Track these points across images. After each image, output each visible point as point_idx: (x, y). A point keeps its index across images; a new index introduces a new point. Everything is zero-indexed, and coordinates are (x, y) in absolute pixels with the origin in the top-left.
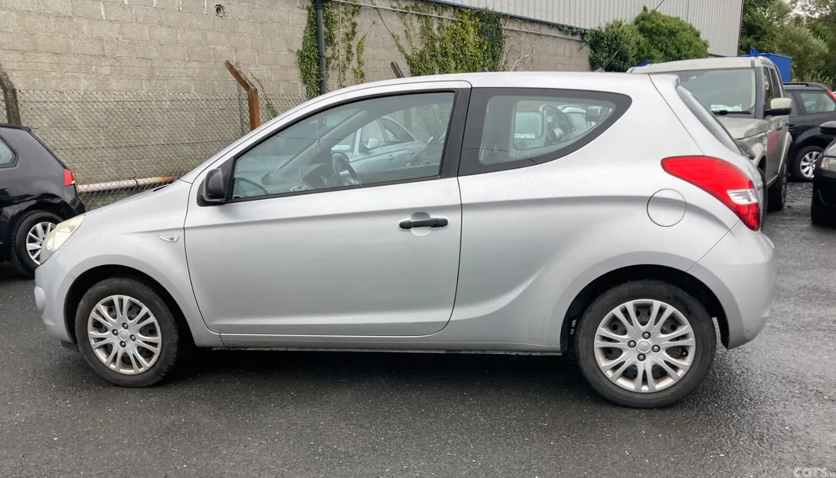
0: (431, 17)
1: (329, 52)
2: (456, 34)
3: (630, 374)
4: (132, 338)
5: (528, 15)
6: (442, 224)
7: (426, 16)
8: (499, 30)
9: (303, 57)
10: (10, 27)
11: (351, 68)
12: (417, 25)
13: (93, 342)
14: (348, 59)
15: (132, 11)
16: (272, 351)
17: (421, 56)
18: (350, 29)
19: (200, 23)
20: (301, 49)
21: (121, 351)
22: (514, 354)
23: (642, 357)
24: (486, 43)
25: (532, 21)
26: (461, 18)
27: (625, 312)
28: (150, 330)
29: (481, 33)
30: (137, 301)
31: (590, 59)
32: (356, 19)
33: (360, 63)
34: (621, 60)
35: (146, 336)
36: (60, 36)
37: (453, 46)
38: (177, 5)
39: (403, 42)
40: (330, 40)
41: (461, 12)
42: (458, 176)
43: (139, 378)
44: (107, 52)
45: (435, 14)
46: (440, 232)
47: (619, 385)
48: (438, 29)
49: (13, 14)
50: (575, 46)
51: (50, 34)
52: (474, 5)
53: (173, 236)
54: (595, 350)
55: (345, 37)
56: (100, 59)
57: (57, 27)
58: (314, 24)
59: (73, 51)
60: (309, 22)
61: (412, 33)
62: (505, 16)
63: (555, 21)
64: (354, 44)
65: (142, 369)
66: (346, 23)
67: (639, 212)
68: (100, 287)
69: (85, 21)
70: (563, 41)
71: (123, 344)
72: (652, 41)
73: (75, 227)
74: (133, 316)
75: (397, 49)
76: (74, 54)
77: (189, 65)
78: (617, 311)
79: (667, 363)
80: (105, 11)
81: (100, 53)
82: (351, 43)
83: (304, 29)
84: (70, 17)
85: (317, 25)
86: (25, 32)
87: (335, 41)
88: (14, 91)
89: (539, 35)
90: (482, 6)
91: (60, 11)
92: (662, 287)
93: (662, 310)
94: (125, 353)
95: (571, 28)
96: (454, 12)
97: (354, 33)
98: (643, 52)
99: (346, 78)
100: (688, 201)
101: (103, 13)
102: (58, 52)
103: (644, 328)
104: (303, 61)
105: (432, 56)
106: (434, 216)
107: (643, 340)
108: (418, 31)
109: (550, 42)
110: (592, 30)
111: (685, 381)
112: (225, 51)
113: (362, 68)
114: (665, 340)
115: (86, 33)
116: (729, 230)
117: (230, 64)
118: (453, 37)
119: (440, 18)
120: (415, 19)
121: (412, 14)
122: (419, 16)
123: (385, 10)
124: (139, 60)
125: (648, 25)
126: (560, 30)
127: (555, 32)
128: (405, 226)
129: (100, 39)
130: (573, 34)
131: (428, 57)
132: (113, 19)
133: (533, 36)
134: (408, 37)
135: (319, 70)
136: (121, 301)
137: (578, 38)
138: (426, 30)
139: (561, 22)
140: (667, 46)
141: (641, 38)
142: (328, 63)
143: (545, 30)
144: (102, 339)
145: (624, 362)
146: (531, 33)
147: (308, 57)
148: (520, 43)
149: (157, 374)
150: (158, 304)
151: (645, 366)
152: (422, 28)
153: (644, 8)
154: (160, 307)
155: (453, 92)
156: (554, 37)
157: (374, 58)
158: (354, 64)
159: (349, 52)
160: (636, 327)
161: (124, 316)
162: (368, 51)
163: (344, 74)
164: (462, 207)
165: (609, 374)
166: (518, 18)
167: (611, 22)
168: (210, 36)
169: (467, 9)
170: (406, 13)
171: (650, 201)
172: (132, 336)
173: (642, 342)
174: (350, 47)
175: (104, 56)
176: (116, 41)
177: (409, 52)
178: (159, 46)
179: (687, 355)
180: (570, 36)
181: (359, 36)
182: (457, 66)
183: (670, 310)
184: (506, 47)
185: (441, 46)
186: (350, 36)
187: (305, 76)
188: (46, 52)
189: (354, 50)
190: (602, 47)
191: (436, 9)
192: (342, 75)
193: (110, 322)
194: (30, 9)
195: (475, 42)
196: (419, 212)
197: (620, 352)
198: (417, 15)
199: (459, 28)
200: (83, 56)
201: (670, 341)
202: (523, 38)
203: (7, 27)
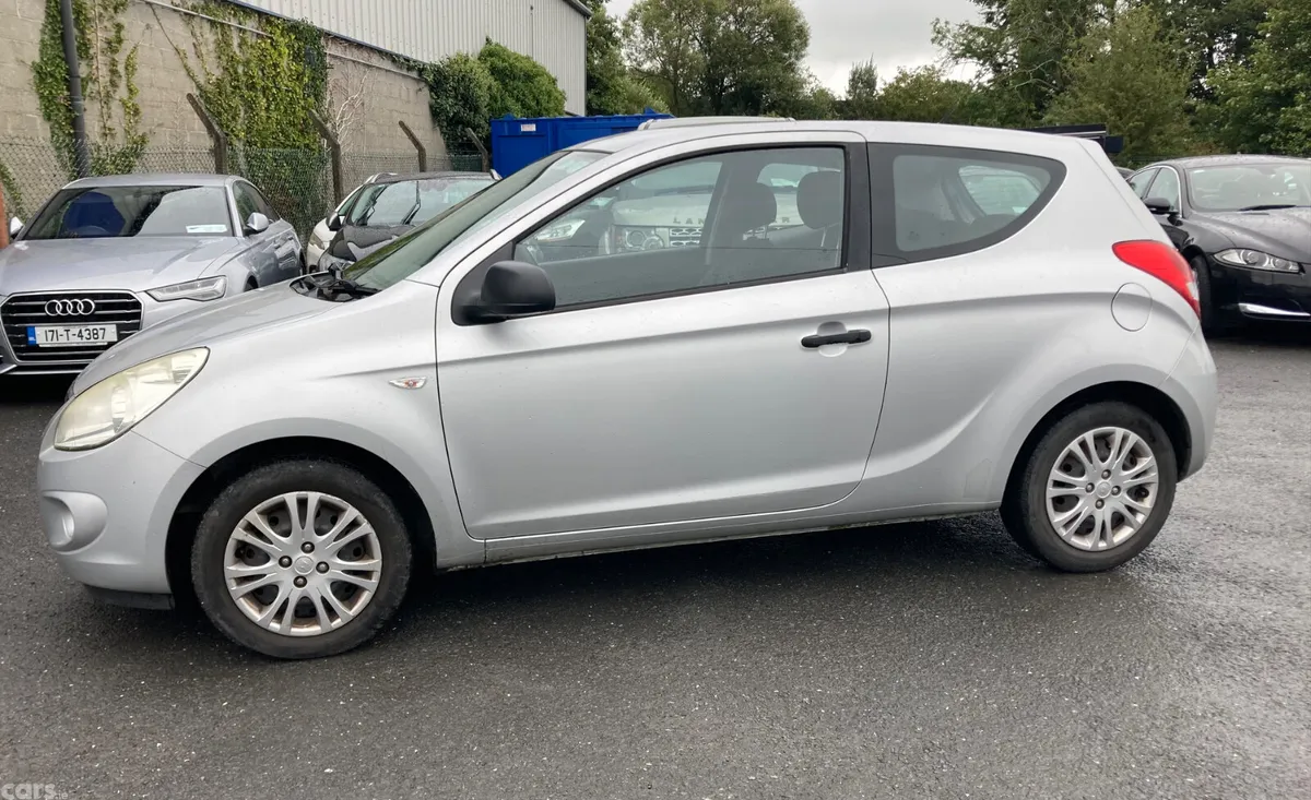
0: (229, 26)
1: (83, 70)
2: (265, 56)
3: (1086, 528)
4: (323, 567)
6: (863, 337)
7: (222, 24)
8: (322, 55)
9: (41, 75)
11: (117, 97)
12: (209, 37)
13: (233, 587)
14: (113, 84)
17: (219, 84)
18: (112, 35)
20: (38, 60)
21: (295, 595)
22: (922, 519)
23: (1101, 503)
24: (307, 72)
25: (360, 46)
26: (271, 33)
27: (1083, 444)
28: (357, 550)
29: (296, 57)
30: (335, 499)
31: (431, 107)
32: (121, 18)
33: (131, 91)
34: (470, 111)
35: (350, 560)
37: (260, 73)
39: (192, 62)
40: (84, 47)
41: (269, 22)
42: (871, 269)
43: (330, 640)
45: (234, 23)
46: (861, 350)
47: (1072, 544)
48: (240, 46)
50: (413, 86)
52: (286, 14)
54: (1047, 501)
55: (105, 46)
58: (57, 19)
60: (48, 15)
61: (204, 51)
62: (328, 34)
63: (388, 48)
64: (121, 58)
65: (339, 620)
66: (106, 23)
67: (1101, 312)
68: (259, 481)
70: (397, 77)
71: (300, 581)
72: (505, 85)
73: (189, 371)
74: (325, 527)
75: (184, 72)
78: (1074, 445)
79: (1127, 506)
82: (116, 57)
83: (41, 27)
85: (62, 22)
87: (91, 52)
89: (369, 66)
90: (297, 17)
92: (1124, 410)
93: (1124, 440)
94: (305, 598)
95: (407, 60)
96: (260, 22)
97: (120, 41)
98: (496, 101)
99: (113, 114)
100: (1153, 298)
103: (1104, 465)
104: (42, 80)
105: (235, 87)
106: (850, 327)
107: (1103, 480)
108: (212, 47)
109: (382, 77)
110: (431, 65)
111: (1143, 528)
113: (136, 100)
114: (1126, 478)
116: (1193, 333)
118: (260, 60)
119: (241, 29)
120: (207, 26)
121: (202, 18)
122: (213, 23)
123: (163, 7)
125: (500, 64)
126: (394, 61)
127: (387, 64)
128: (809, 343)
130: (410, 69)
131: (229, 89)
133: (362, 68)
134: (199, 56)
135: (71, 98)
136: (303, 502)
137: (414, 74)
138: (223, 45)
139: (395, 51)
140: (524, 95)
141: (491, 80)
142: (84, 88)
143: (375, 60)
144: (259, 577)
145: (1080, 514)
146: (359, 63)
147: (52, 76)
148: (346, 76)
149: (370, 626)
151: (1104, 515)
152: (218, 43)
153: (487, 40)
154: (383, 506)
155: (841, 147)
156: (387, 71)
157: (152, 85)
158: (122, 92)
159: (114, 72)
160: (1095, 465)
161: (306, 530)
162: (143, 74)
163: (109, 108)
164: (890, 313)
165: (1063, 531)
166: (342, 39)
167: (452, 55)
169: (278, 18)
170: (194, 16)
171: (1114, 298)
172: (320, 563)
173: (1100, 483)
174: (114, 63)
177: (202, 81)
179: (1148, 495)
180: (404, 72)
181: (127, 47)
182: (269, 106)
183: (1134, 439)
184: (330, 79)
185: (245, 74)
186: (113, 46)
187: (47, 108)
189: (121, 68)
190: (446, 91)
191: (235, 15)
192: (105, 110)
193: (276, 543)
195: (291, 70)
196: (831, 322)
197: (1076, 499)
198: (209, 20)
199: (269, 47)
201: (1131, 478)
202: (350, 67)
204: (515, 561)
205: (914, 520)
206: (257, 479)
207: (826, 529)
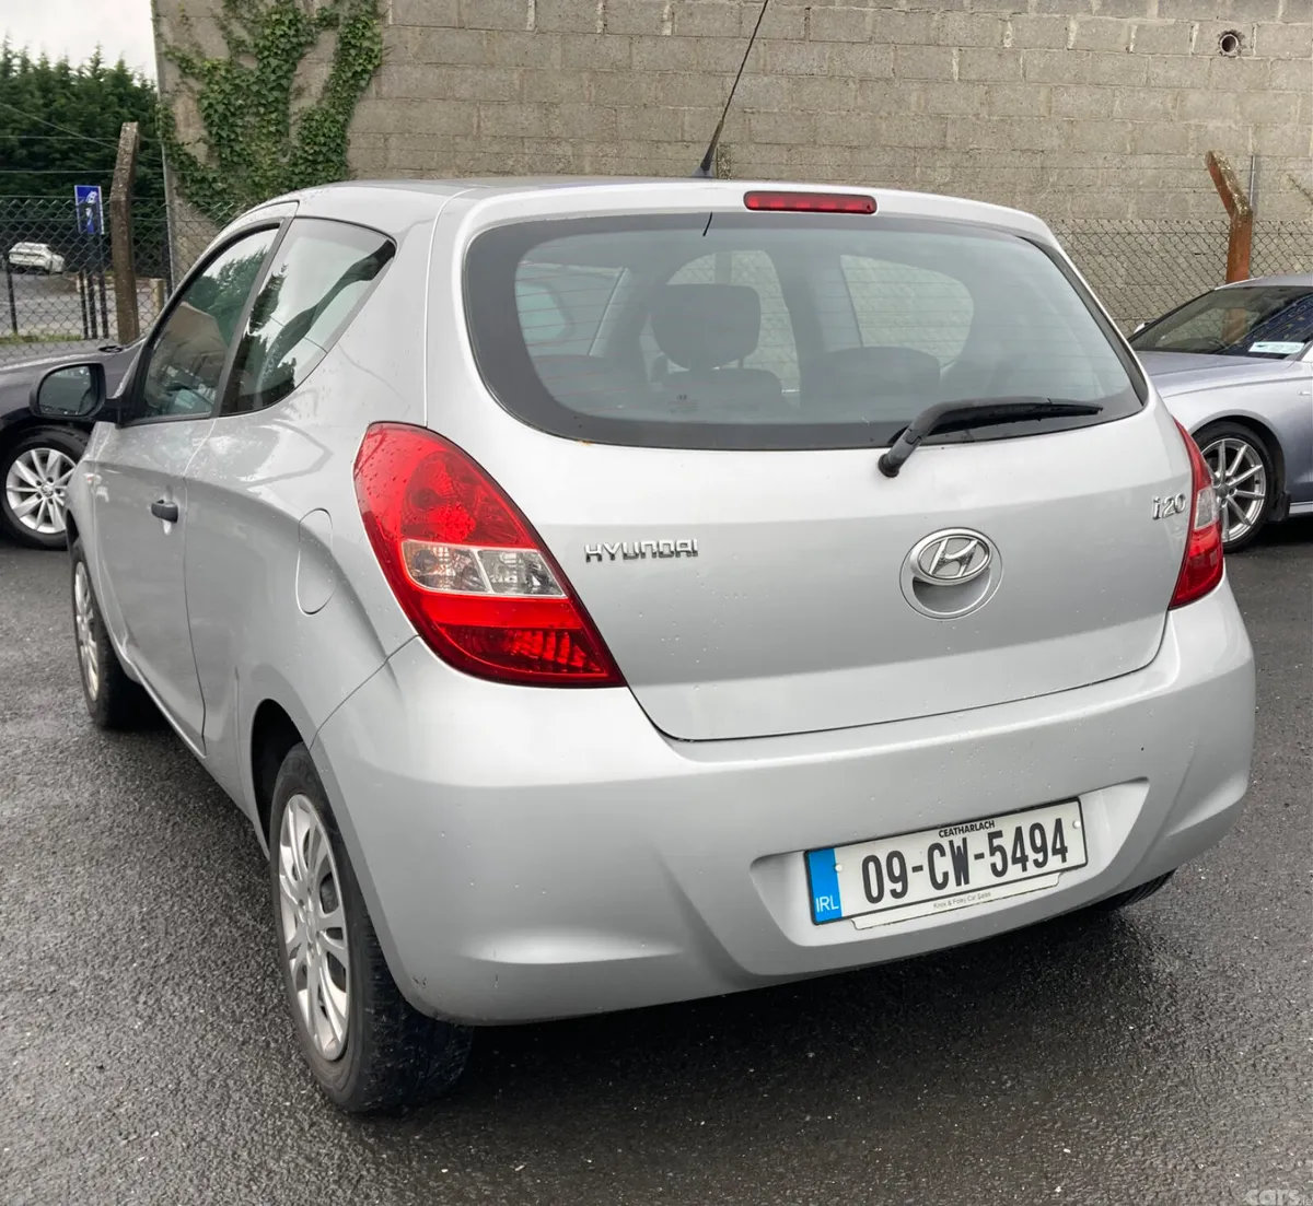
10: (775, 103)
15: (1018, 60)
19: (1173, 74)
36: (863, 115)
38: (1123, 40)
44: (950, 139)
49: (784, 82)
51: (844, 113)
56: (934, 154)
57: (859, 99)
59: (884, 142)
69: (917, 86)
76: (884, 147)
77: (1131, 161)
80: (960, 64)
81: (936, 143)
84: (887, 80)
86: (799, 112)
91: (870, 70)
101: (956, 69)
102: (855, 144)
112: (1225, 131)
115: (913, 108)
117: (1213, 156)
124: (1018, 153)
129: (940, 117)
132: (974, 77)
168: (1195, 99)
175: (944, 148)
176: (974, 119)
178: (1065, 126)
188: (831, 146)
194: (815, 70)
200: (901, 151)
203: (767, 105)
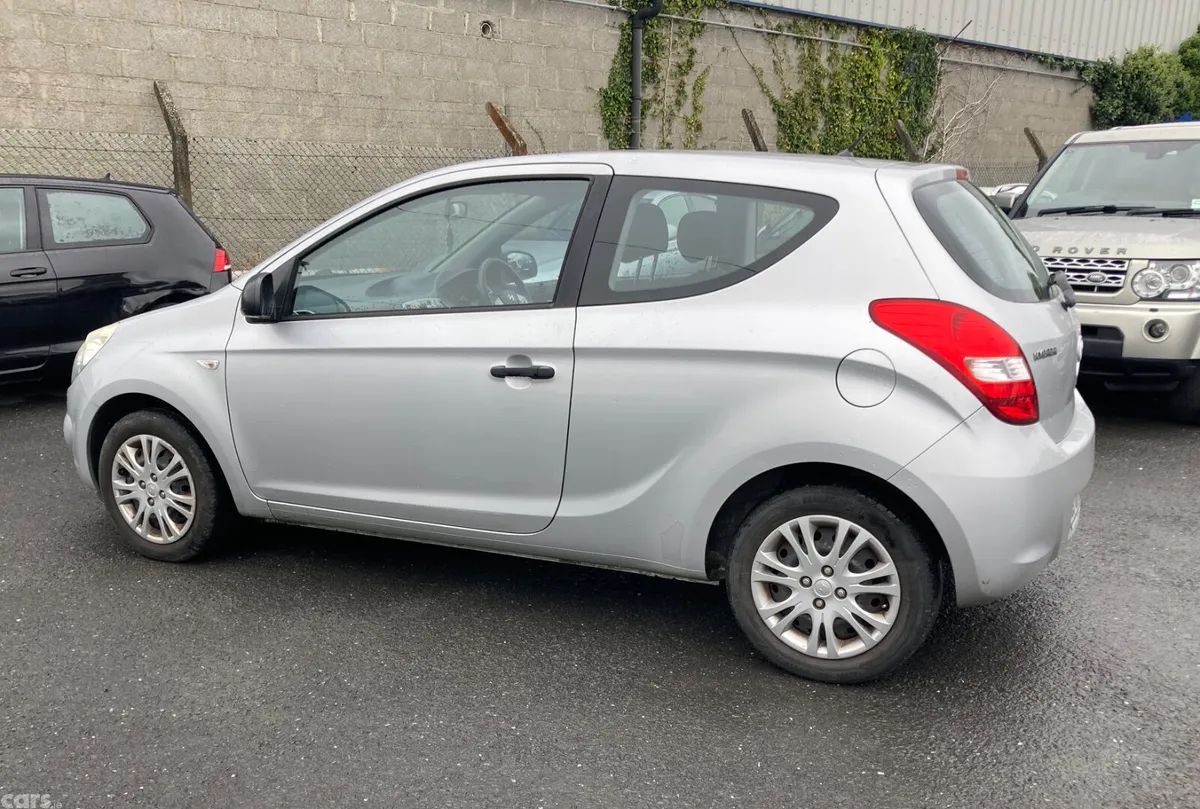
0: (817, 41)
1: (648, 93)
2: (858, 68)
3: (802, 625)
4: (162, 494)
5: (986, 37)
6: (546, 374)
7: (810, 40)
8: (931, 62)
9: (607, 99)
10: (192, 51)
11: (682, 115)
12: (793, 53)
13: (117, 495)
14: (678, 103)
15: (360, 30)
16: (337, 531)
17: (797, 101)
18: (685, 59)
19: (455, 47)
20: (605, 87)
21: (148, 510)
22: (653, 575)
23: (818, 602)
24: (907, 82)
25: (991, 49)
26: (869, 44)
27: (797, 531)
28: (181, 486)
29: (898, 67)
30: (168, 446)
31: (1091, 109)
32: (697, 44)
33: (696, 108)
34: (1147, 111)
35: (179, 493)
36: (258, 64)
37: (851, 85)
38: (425, 21)
39: (769, 79)
40: (652, 75)
41: (869, 34)
42: (577, 306)
43: (168, 549)
44: (320, 85)
45: (825, 37)
46: (542, 386)
47: (784, 640)
48: (829, 59)
49: (198, 34)
50: (1065, 89)
51: (245, 62)
52: (893, 22)
53: (211, 361)
54: (753, 584)
55: (675, 69)
56: (310, 96)
57: (255, 52)
58: (628, 49)
59: (274, 85)
60: (621, 46)
61: (784, 66)
62: (943, 40)
63: (1033, 48)
64: (690, 80)
65: (173, 537)
66: (680, 50)
67: (824, 381)
69: (294, 44)
70: (1043, 79)
71: (150, 502)
74: (163, 465)
75: (758, 89)
76: (275, 89)
77: (436, 106)
78: (785, 529)
79: (857, 617)
80: (322, 30)
81: (311, 87)
82: (685, 79)
83: (613, 58)
84: (274, 38)
85: (632, 52)
86: (211, 59)
87: (660, 76)
88: (184, 140)
89: (1002, 70)
90: (905, 25)
91: (261, 30)
93: (852, 535)
94: (153, 514)
95: (1060, 59)
96: (858, 34)
97: (690, 64)
98: (1188, 99)
99: (673, 131)
100: (898, 370)
101: (320, 34)
102: (254, 86)
103: (823, 560)
104: (607, 104)
105: (815, 100)
106: (537, 363)
107: (823, 577)
108: (794, 63)
109: (1020, 82)
110: (1099, 62)
111: (882, 648)
112: (489, 88)
113: (700, 117)
114: (855, 581)
115: (293, 60)
116: (963, 421)
117: (492, 107)
118: (853, 73)
119: (832, 43)
120: (792, 44)
121: (788, 36)
122: (799, 40)
123: (744, 30)
124: (365, 98)
126: (1040, 62)
127: (1031, 66)
128: (499, 373)
129: (312, 68)
130: (1064, 69)
131: (807, 102)
132: (332, 40)
133: (991, 72)
134: (777, 71)
135: (631, 118)
136: (150, 442)
137: (1072, 75)
138: (808, 62)
139: (1044, 50)
141: (1186, 76)
142: (646, 107)
143: (1013, 63)
144: (129, 492)
145: (793, 607)
146: (988, 67)
147: (616, 99)
148: (967, 83)
149: (189, 547)
150: (191, 451)
151: (824, 618)
152: (802, 58)
155: (588, 180)
156: (1029, 73)
157: (720, 102)
158: (687, 109)
159: (681, 92)
160: (812, 557)
161: (152, 463)
162: (711, 91)
163: (670, 126)
164: (574, 352)
165: (772, 622)
166: (966, 43)
167: (1135, 50)
168: (470, 65)
169: (880, 29)
170: (777, 35)
171: (840, 365)
172: (161, 491)
173: (819, 579)
174: (682, 85)
175: (316, 92)
176: (335, 71)
177: (777, 95)
178: (394, 80)
179: (887, 609)
180: (1057, 73)
181: (698, 69)
182: (854, 117)
183: (864, 536)
184: (942, 89)
185: (830, 86)
186: (684, 69)
187: (608, 127)
188: (237, 87)
189: (688, 90)
190: (1112, 91)
191: (827, 29)
192: (667, 126)
193: (137, 470)
194: (220, 27)
195: (890, 80)
196: (519, 355)
197: (788, 591)
198: (795, 37)
199: (863, 58)
200: (288, 92)
201: (861, 583)
202: (974, 74)
203: (188, 51)
204: (309, 526)
205: (644, 573)
206: (127, 421)
207: (557, 561)
